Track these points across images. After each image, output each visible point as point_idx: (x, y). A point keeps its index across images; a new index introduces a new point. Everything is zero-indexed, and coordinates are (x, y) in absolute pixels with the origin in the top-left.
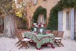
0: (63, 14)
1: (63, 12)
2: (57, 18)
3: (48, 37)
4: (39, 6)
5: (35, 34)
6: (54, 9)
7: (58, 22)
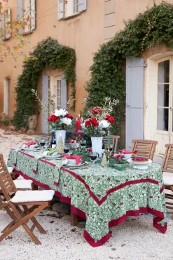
0: (148, 70)
1: (145, 62)
2: (123, 83)
3: (142, 181)
4: (45, 38)
5: (73, 162)
6: (112, 50)
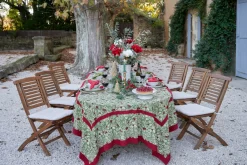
7: (234, 30)
